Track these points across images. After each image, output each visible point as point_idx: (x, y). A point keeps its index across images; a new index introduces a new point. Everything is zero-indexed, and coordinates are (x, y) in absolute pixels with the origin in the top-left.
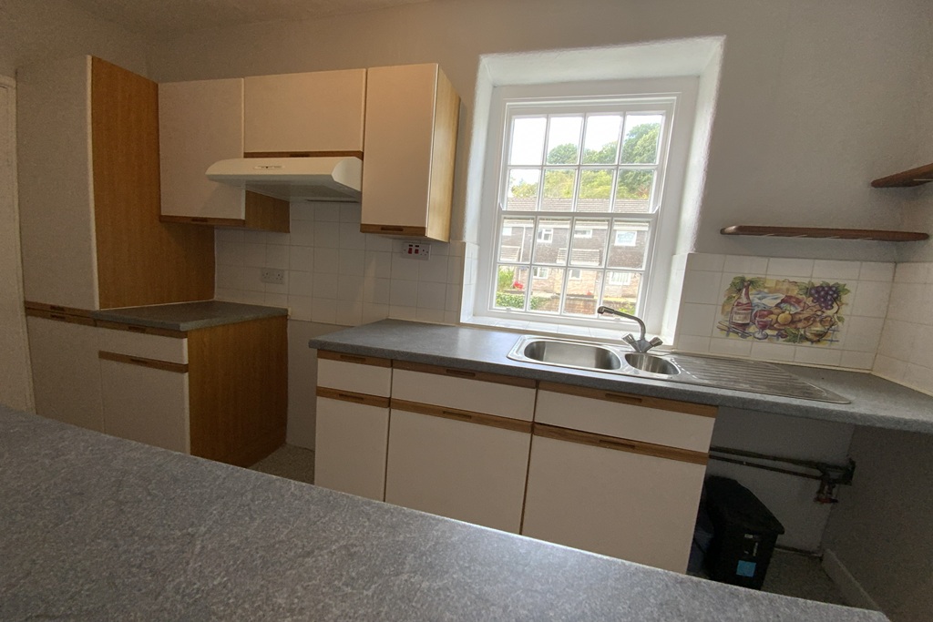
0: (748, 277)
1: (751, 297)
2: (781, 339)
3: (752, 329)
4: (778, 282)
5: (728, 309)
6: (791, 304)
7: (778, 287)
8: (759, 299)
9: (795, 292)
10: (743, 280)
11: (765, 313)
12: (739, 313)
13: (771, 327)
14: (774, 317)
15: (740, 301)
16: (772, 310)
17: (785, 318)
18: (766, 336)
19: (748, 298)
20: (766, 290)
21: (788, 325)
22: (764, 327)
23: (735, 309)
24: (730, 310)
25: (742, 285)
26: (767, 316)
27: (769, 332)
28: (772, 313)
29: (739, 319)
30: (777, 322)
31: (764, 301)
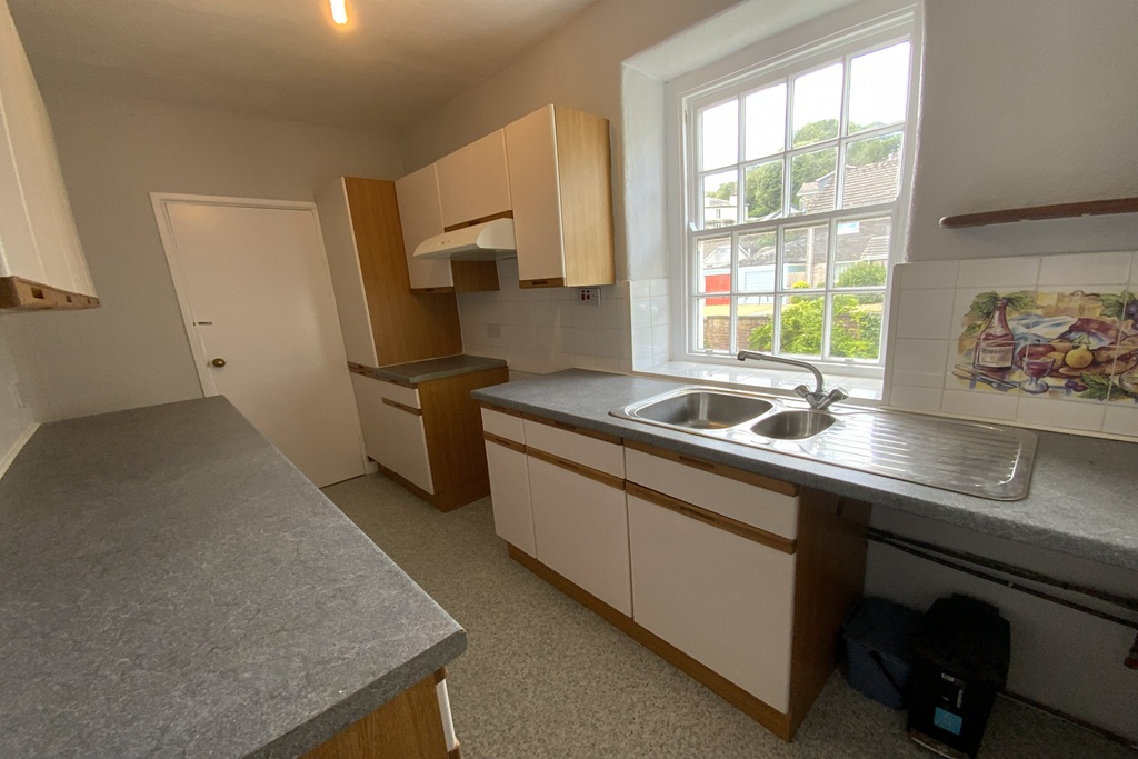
0: (1002, 293)
1: (1011, 325)
2: (1073, 392)
3: (1016, 376)
4: (1061, 297)
5: (970, 345)
6: (1089, 334)
7: (1062, 306)
8: (1028, 327)
9: (1096, 312)
10: (994, 298)
11: (1041, 349)
12: (991, 352)
13: (1054, 373)
14: (1057, 356)
15: (991, 331)
16: (1053, 344)
17: (1082, 357)
18: (1046, 388)
19: (1005, 326)
20: (1039, 312)
21: (1087, 368)
22: (1039, 372)
23: (983, 345)
24: (973, 347)
25: (994, 306)
26: (1044, 354)
27: (1049, 381)
28: (1053, 349)
29: (991, 361)
30: (1064, 364)
31: (1036, 330)
